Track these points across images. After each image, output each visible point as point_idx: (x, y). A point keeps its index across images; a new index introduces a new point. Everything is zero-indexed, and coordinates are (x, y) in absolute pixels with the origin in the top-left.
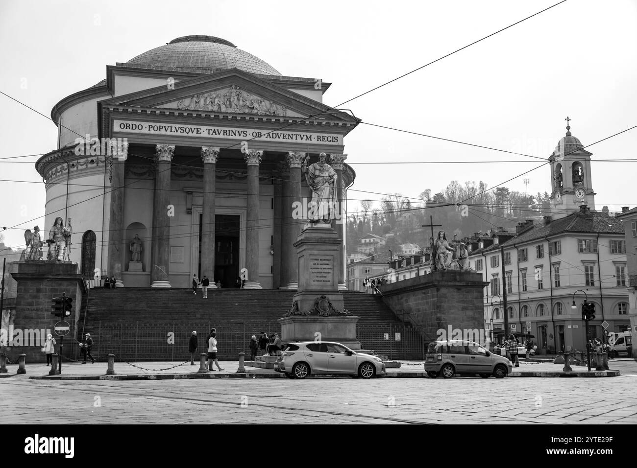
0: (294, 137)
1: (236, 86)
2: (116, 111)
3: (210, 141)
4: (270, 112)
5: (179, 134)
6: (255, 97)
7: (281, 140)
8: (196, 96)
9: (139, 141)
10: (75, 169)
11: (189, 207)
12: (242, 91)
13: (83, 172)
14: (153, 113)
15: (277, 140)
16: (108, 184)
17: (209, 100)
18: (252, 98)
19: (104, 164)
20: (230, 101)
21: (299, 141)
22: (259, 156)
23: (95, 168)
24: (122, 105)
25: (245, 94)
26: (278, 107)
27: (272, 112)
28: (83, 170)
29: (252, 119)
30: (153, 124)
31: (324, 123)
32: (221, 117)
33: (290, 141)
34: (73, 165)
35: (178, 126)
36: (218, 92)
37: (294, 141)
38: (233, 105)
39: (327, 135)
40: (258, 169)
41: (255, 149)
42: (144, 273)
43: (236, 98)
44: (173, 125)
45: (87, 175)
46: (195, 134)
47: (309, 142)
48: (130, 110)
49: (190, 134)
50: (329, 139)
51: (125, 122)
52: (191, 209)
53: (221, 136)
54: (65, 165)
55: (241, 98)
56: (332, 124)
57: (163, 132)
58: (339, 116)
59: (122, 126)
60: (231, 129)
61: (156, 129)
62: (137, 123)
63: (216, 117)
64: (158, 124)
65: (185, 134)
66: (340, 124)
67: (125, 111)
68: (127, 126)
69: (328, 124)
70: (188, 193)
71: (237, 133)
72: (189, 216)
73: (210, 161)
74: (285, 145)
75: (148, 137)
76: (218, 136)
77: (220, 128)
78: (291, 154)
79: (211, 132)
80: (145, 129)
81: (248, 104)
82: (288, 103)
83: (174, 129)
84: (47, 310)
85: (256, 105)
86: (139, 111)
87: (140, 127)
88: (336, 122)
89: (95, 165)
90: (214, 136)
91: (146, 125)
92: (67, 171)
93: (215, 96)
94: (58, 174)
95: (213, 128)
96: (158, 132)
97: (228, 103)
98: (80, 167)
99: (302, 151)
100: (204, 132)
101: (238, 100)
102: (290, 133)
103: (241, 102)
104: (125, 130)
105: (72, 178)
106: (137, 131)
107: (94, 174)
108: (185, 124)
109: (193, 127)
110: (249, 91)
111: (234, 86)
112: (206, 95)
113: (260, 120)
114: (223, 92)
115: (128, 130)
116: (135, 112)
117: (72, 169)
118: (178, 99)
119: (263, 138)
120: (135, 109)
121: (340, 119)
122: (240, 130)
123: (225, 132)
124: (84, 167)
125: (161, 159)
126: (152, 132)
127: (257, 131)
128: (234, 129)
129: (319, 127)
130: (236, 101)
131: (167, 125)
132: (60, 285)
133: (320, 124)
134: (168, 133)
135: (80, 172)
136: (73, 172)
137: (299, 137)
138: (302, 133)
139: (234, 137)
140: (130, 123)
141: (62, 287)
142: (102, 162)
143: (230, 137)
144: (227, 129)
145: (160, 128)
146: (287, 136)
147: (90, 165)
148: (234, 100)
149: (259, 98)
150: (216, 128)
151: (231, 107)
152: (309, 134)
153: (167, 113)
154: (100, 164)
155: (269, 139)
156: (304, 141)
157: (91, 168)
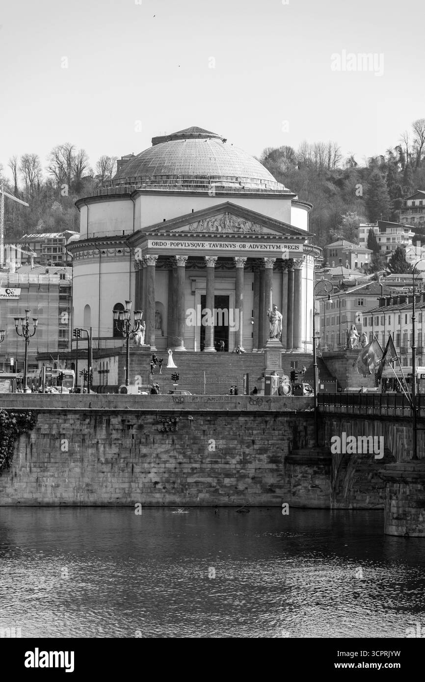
0: (268, 247)
1: (228, 213)
2: (150, 235)
3: (211, 252)
4: (252, 230)
5: (190, 247)
6: (241, 220)
7: (259, 249)
8: (201, 221)
9: (164, 254)
10: (105, 255)
11: (193, 290)
12: (233, 216)
13: (113, 258)
14: (174, 235)
15: (256, 249)
16: (133, 270)
17: (210, 224)
18: (239, 220)
19: (129, 254)
20: (224, 223)
21: (272, 249)
22: (244, 261)
23: (122, 256)
24: (154, 231)
25: (234, 218)
26: (258, 225)
27: (253, 230)
28: (113, 257)
29: (239, 237)
30: (173, 242)
31: (289, 238)
32: (218, 236)
33: (265, 250)
34: (104, 252)
35: (189, 242)
36: (216, 217)
37: (268, 249)
38: (227, 226)
39: (291, 245)
40: (243, 270)
41: (241, 256)
42: (163, 337)
43: (228, 221)
44: (187, 242)
45: (115, 262)
46: (201, 248)
47: (278, 250)
48: (159, 234)
49: (198, 248)
50: (293, 247)
51: (156, 241)
52: (195, 292)
53: (218, 248)
54: (97, 251)
55: (232, 221)
56: (295, 238)
57: (180, 247)
58: (299, 232)
59: (154, 244)
60: (225, 243)
61: (175, 244)
62: (163, 241)
63: (215, 236)
64: (177, 242)
65: (194, 248)
66: (301, 238)
67: (156, 235)
68: (157, 244)
69: (292, 238)
70: (193, 280)
71: (229, 246)
72: (193, 296)
73: (211, 266)
74: (262, 253)
75: (170, 251)
76: (216, 248)
77: (217, 243)
78: (266, 259)
79: (212, 245)
80: (168, 246)
81: (237, 225)
82: (264, 224)
83: (187, 245)
84: (137, 371)
85: (242, 226)
86: (165, 234)
87: (165, 244)
88: (298, 237)
89: (122, 254)
90: (214, 248)
91: (168, 242)
92: (99, 255)
93: (214, 220)
94: (90, 256)
95: (213, 243)
96: (177, 247)
97: (223, 225)
98: (109, 255)
99: (274, 257)
100: (207, 245)
101: (230, 222)
102: (266, 244)
103: (232, 224)
104: (155, 247)
105: (103, 262)
106: (163, 247)
107: (121, 261)
108: (195, 241)
109: (199, 242)
110: (237, 216)
111: (227, 213)
112: (208, 220)
113: (245, 237)
114: (220, 217)
115: (158, 247)
116: (162, 235)
117: (102, 255)
118: (190, 224)
119: (247, 249)
120: (162, 233)
121: (301, 234)
122: (231, 243)
123: (221, 246)
124: (113, 255)
125: (178, 265)
126: (173, 247)
127: (243, 243)
128: (227, 243)
129: (286, 240)
130: (228, 223)
131: (182, 242)
132: (143, 357)
133: (286, 238)
134: (183, 247)
135: (108, 258)
136: (104, 257)
137: (271, 247)
138: (274, 244)
139: (227, 249)
140: (159, 241)
141: (144, 359)
142: (128, 252)
143: (224, 249)
144: (222, 243)
145: (178, 244)
146: (263, 247)
147: (118, 254)
148: (227, 223)
149: (244, 220)
150: (215, 243)
151: (225, 228)
152: (278, 245)
153: (183, 235)
154: (126, 254)
155: (251, 249)
156: (275, 250)
157: (119, 256)
